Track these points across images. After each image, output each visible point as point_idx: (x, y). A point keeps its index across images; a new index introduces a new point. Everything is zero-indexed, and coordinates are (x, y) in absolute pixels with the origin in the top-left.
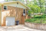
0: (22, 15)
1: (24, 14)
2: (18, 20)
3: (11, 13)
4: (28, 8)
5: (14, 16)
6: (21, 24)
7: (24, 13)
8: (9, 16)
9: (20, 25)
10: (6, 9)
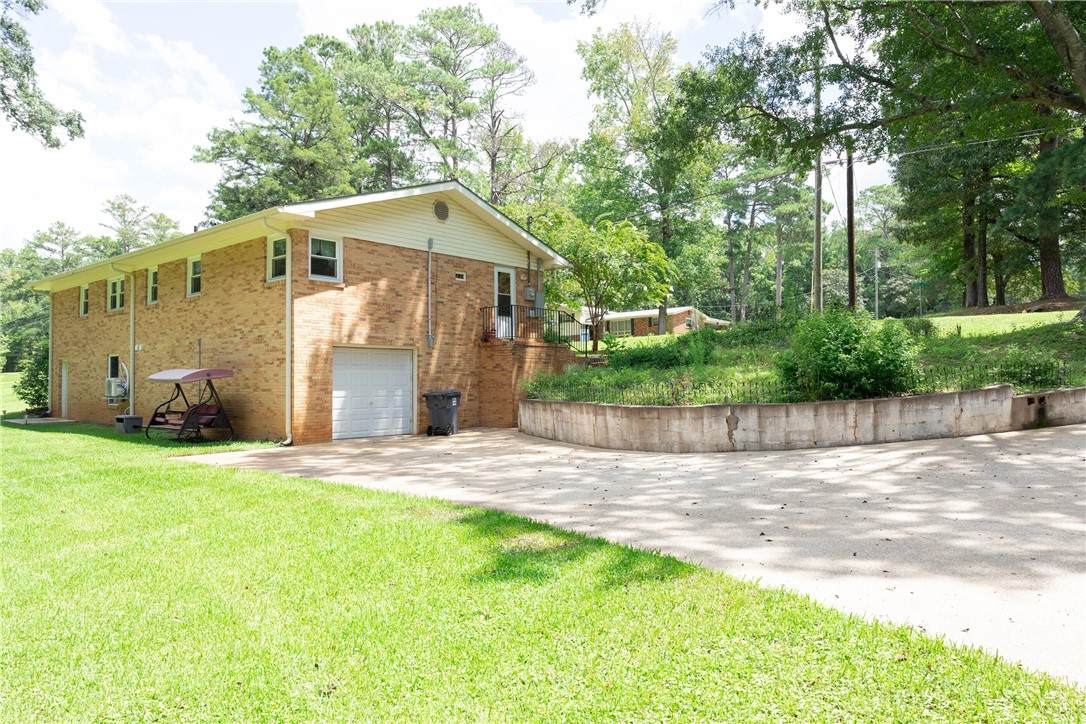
0: (487, 337)
1: (503, 328)
2: (444, 388)
3: (383, 313)
4: (540, 261)
5: (409, 348)
6: (479, 422)
7: (505, 309)
8: (360, 340)
9: (467, 434)
10: (331, 272)
